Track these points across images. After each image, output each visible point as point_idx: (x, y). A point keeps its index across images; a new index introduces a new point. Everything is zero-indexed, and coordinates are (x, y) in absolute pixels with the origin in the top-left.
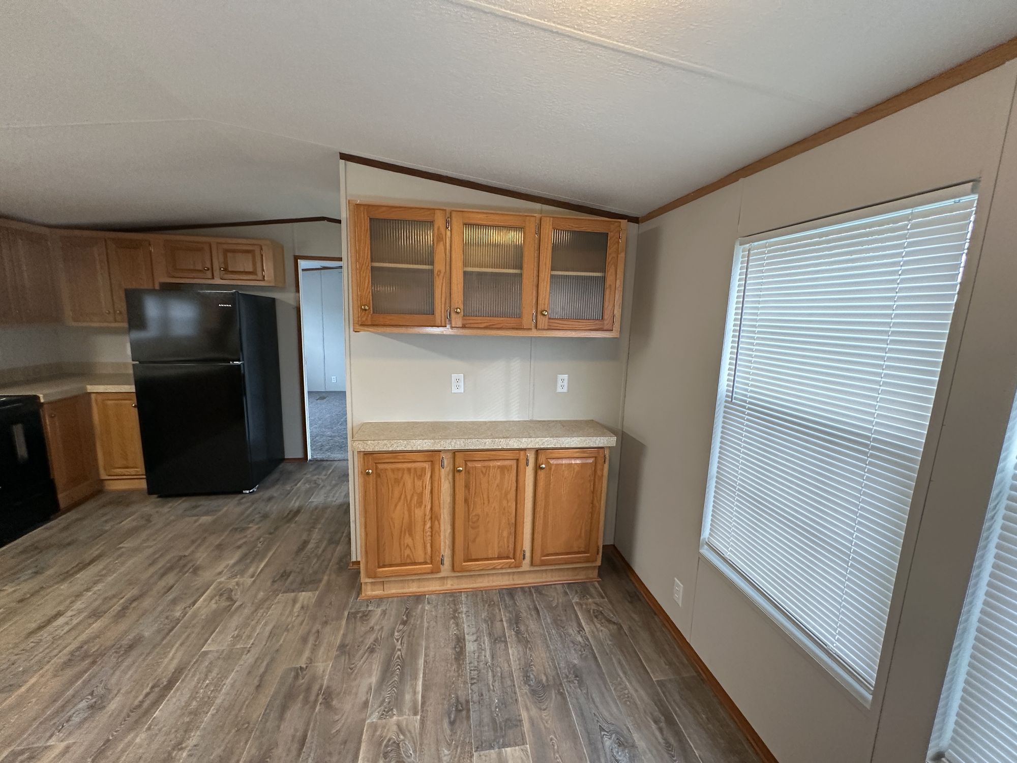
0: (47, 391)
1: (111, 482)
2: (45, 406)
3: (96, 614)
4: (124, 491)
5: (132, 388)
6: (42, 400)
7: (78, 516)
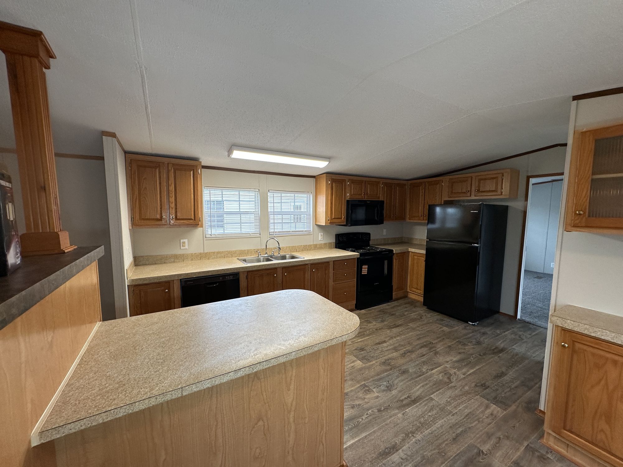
0: (396, 249)
1: (411, 294)
2: (395, 255)
3: (396, 349)
4: (415, 300)
5: (424, 252)
6: (394, 252)
7: (398, 304)
